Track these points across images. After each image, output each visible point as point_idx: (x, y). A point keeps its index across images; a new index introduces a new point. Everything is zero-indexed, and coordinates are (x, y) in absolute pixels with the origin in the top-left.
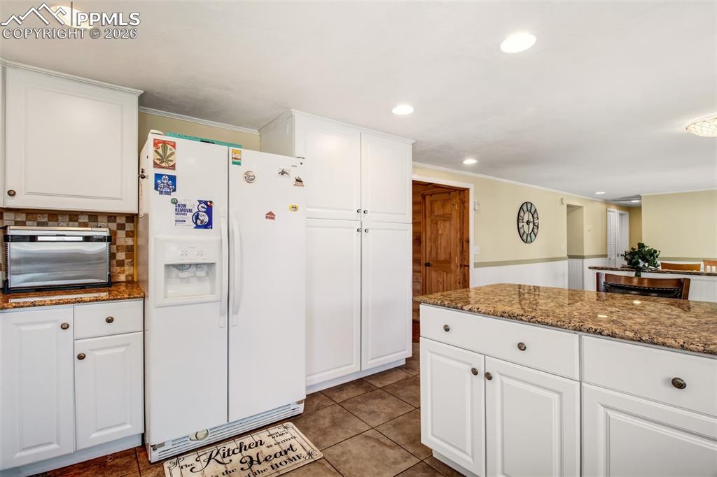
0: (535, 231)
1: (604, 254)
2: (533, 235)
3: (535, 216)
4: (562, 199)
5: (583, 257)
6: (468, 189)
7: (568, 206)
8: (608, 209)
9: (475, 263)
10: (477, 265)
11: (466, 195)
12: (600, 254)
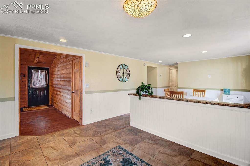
0: (128, 77)
1: (168, 86)
2: (126, 79)
3: (128, 70)
4: (144, 64)
5: (156, 88)
6: (82, 57)
7: (148, 67)
8: (170, 69)
9: (85, 92)
10: (86, 93)
11: (81, 59)
12: (166, 86)
